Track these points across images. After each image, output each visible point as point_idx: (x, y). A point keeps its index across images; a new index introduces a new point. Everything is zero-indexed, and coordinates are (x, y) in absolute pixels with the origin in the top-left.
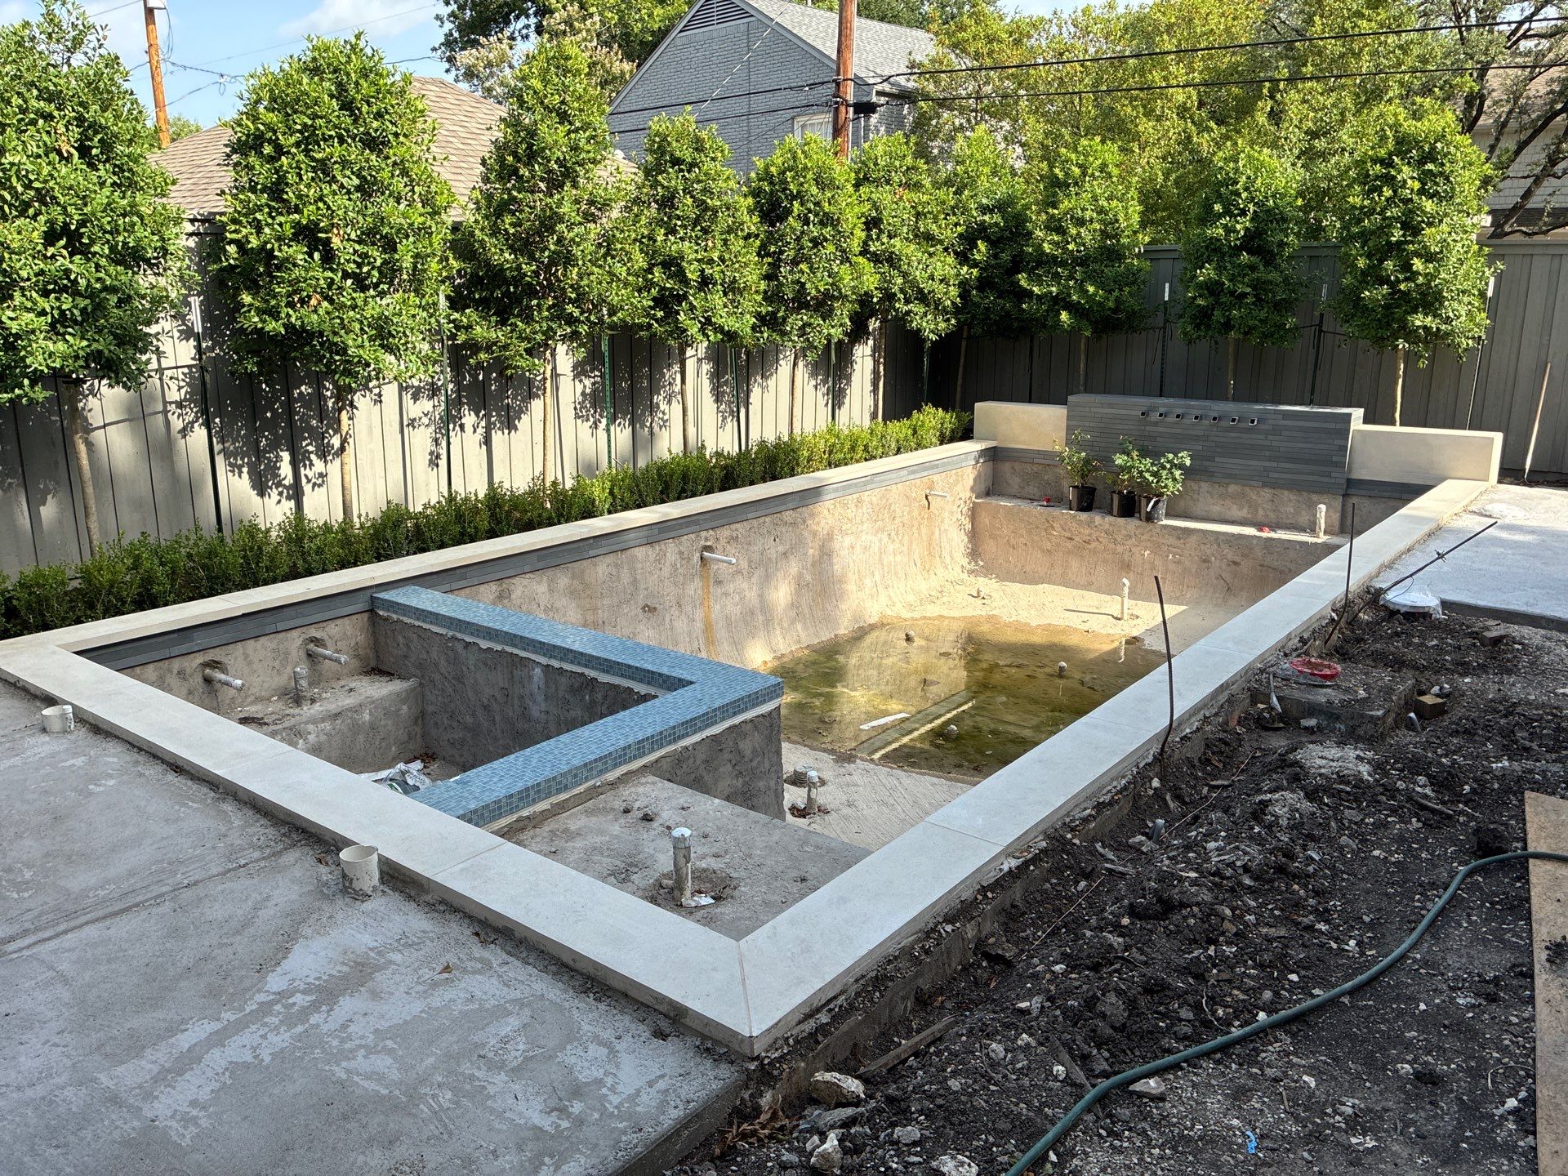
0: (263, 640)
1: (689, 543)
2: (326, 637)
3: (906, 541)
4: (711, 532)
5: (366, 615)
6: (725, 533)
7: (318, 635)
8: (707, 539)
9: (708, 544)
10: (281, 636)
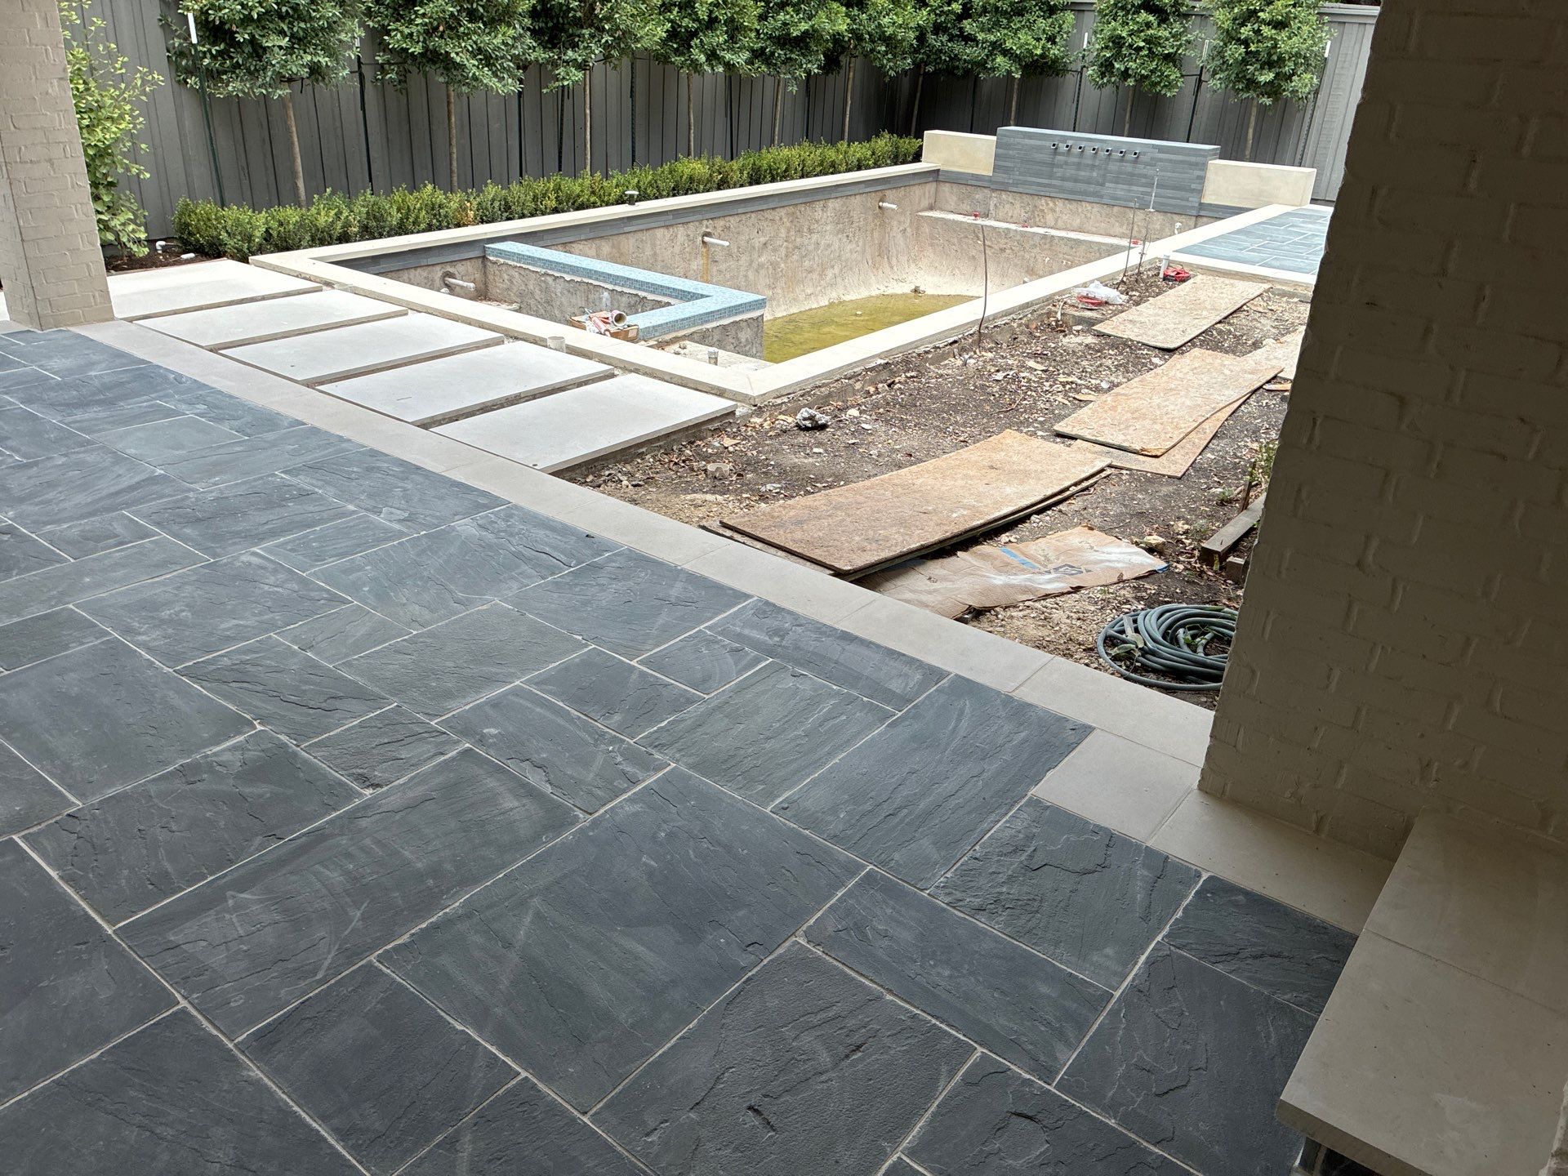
0: (419, 270)
1: (695, 230)
2: (456, 273)
3: (860, 244)
4: (710, 221)
5: (481, 260)
6: (721, 223)
7: (451, 270)
8: (707, 227)
9: (708, 230)
10: (430, 268)
